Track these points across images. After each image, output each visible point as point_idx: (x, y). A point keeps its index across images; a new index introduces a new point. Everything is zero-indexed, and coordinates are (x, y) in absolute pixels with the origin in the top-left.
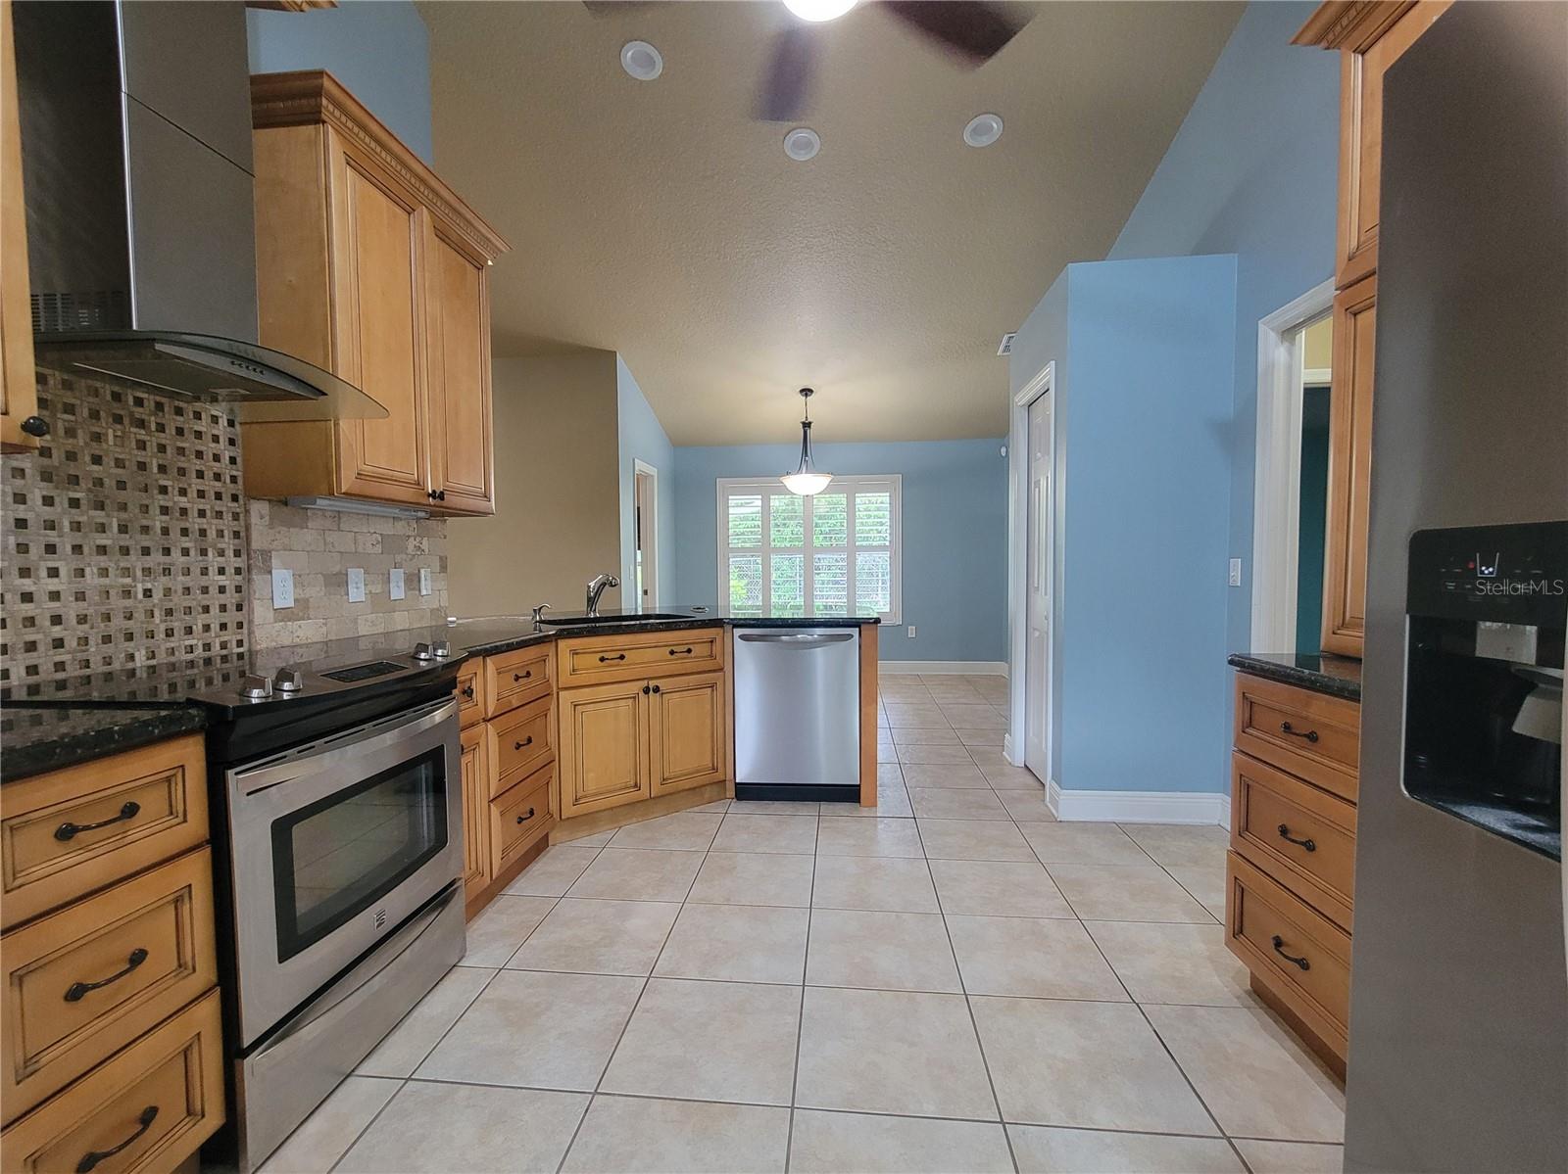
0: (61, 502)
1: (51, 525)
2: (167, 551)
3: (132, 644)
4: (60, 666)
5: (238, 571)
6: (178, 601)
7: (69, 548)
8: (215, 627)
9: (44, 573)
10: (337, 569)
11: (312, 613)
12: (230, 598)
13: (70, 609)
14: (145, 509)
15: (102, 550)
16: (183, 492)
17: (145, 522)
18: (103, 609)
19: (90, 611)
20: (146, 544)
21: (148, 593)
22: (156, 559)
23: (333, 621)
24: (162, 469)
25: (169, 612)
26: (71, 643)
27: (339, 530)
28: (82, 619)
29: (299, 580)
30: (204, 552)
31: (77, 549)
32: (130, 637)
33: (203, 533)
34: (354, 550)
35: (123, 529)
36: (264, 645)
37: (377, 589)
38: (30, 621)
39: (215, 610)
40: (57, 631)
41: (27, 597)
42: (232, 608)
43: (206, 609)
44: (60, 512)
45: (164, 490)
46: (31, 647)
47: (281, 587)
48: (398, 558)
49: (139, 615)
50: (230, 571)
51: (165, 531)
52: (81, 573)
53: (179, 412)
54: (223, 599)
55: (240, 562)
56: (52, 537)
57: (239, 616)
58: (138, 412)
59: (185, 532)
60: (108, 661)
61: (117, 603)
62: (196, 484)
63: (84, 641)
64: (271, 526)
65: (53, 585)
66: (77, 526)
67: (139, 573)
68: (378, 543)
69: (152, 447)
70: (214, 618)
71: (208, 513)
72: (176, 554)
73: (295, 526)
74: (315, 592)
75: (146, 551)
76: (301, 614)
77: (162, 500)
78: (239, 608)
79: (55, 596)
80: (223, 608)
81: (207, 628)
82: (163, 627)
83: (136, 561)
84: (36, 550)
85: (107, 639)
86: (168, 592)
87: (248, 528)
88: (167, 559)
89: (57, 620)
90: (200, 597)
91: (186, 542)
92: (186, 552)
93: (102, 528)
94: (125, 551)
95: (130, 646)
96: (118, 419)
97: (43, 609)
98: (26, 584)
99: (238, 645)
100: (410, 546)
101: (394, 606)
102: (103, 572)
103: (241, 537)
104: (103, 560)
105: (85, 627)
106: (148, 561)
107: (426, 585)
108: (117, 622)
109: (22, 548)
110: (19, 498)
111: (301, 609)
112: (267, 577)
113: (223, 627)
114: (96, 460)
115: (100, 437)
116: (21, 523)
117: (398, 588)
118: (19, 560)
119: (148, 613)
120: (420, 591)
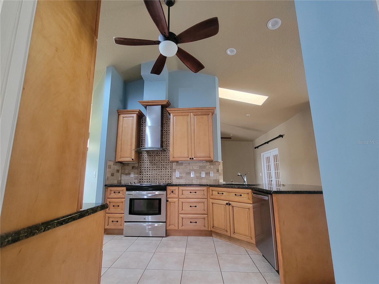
0: (151, 165)
1: (150, 167)
2: (161, 170)
5: (171, 172)
6: (162, 175)
8: (167, 179)
9: (149, 172)
10: (188, 172)
11: (183, 178)
12: (169, 175)
13: (151, 176)
14: (159, 165)
15: (154, 170)
16: (164, 163)
19: (153, 176)
21: (159, 174)
22: (160, 170)
23: (187, 180)
24: (161, 160)
25: (161, 177)
27: (189, 165)
28: (152, 177)
29: (180, 173)
30: (166, 170)
31: (152, 170)
32: (157, 179)
33: (166, 167)
35: (157, 167)
36: (174, 182)
37: (198, 175)
39: (167, 177)
40: (150, 178)
41: (147, 174)
42: (169, 177)
43: (166, 177)
44: (151, 166)
45: (162, 162)
46: (147, 179)
47: (177, 174)
48: (204, 170)
50: (169, 172)
51: (161, 167)
52: (152, 172)
53: (164, 153)
54: (168, 175)
55: (171, 171)
56: (150, 168)
57: (171, 178)
58: (159, 154)
59: (164, 167)
61: (156, 175)
62: (166, 161)
63: (152, 179)
64: (176, 165)
65: (150, 173)
68: (198, 167)
69: (161, 158)
70: (167, 178)
71: (167, 165)
72: (162, 170)
73: (180, 165)
74: (184, 175)
75: (159, 170)
77: (161, 164)
78: (171, 177)
79: (150, 174)
80: (168, 177)
81: (166, 179)
82: (160, 179)
83: (158, 171)
84: (148, 170)
85: (154, 179)
86: (161, 174)
87: (172, 166)
89: (150, 177)
90: (165, 175)
91: (164, 168)
92: (164, 170)
93: (155, 167)
94: (157, 170)
96: (157, 156)
97: (148, 176)
98: (147, 173)
99: (170, 182)
100: (207, 167)
101: (202, 178)
102: (154, 172)
103: (171, 168)
104: (154, 171)
105: (152, 178)
106: (159, 171)
107: (212, 175)
108: (155, 177)
109: (147, 170)
110: (148, 165)
111: (181, 178)
112: (175, 173)
113: (168, 179)
114: (155, 160)
115: (155, 158)
116: (148, 167)
117: (203, 175)
118: (147, 171)
119: (159, 177)
120: (210, 176)
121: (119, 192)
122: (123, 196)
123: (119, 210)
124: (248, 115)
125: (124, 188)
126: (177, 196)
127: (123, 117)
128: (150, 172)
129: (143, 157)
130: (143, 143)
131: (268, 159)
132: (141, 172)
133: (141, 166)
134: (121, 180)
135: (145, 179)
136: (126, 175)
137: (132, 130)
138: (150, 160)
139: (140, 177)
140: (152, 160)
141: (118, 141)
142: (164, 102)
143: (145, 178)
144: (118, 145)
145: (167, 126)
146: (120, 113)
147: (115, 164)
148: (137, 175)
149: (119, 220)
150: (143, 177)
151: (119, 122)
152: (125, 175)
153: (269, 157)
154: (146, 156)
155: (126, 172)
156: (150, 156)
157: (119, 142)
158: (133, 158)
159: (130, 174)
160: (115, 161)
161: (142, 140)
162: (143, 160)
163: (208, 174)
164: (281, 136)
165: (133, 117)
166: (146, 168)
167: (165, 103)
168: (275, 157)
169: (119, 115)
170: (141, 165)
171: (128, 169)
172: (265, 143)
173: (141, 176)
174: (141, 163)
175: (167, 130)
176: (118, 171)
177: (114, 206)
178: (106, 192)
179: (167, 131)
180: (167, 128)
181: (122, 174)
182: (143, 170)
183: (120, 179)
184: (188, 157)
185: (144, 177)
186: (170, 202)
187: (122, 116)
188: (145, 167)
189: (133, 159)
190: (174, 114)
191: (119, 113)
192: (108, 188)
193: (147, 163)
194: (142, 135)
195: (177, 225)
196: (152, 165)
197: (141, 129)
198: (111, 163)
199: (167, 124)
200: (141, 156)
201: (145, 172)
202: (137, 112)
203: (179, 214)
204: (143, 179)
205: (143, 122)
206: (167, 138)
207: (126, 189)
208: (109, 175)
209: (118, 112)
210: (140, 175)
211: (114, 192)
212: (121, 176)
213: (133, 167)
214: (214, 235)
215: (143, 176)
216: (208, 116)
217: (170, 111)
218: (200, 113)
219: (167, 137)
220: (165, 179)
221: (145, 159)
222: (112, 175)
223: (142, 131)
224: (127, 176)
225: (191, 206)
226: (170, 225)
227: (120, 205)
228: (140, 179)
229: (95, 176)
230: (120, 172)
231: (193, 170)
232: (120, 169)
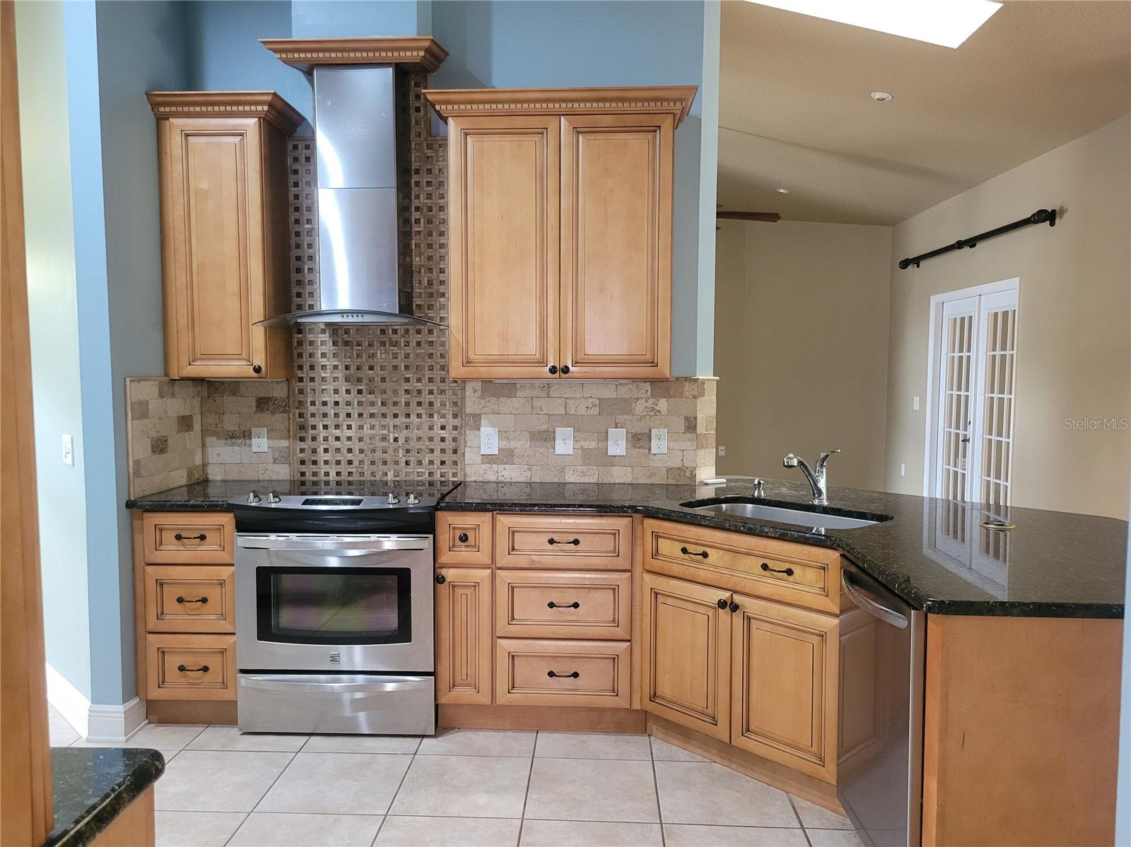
0: (354, 392)
1: (348, 404)
2: (408, 415)
3: (386, 467)
4: (350, 474)
5: (455, 428)
6: (414, 445)
7: (356, 415)
8: (437, 463)
9: (345, 427)
10: (544, 427)
11: (516, 461)
12: (449, 445)
13: (356, 446)
14: (395, 392)
15: (372, 415)
16: (419, 380)
17: (395, 400)
18: (371, 447)
19: (365, 448)
20: (395, 412)
21: (396, 439)
22: (402, 420)
23: (537, 468)
24: (407, 367)
25: (408, 451)
26: (356, 463)
27: (548, 396)
28: (361, 451)
29: (503, 435)
30: (431, 416)
31: (360, 415)
32: (385, 463)
33: (431, 404)
34: (564, 413)
35: (383, 404)
36: (473, 479)
37: (593, 445)
38: (338, 450)
39: (437, 452)
40: (350, 456)
41: (338, 439)
42: (449, 451)
43: (432, 451)
44: (354, 397)
45: (407, 380)
46: (338, 463)
47: (487, 439)
48: (621, 418)
49: (391, 451)
50: (449, 427)
51: (407, 404)
52: (361, 427)
53: (419, 332)
54: (443, 445)
55: (456, 422)
56: (349, 410)
57: (455, 457)
58: (394, 337)
59: (419, 404)
60: (373, 474)
61: (380, 445)
62: (428, 374)
63: (361, 462)
64: (482, 397)
65: (349, 433)
66: (360, 403)
67: (391, 428)
68: (595, 405)
69: (401, 356)
70: (437, 456)
71: (435, 392)
72: (413, 417)
73: (503, 396)
74: (521, 444)
75: (396, 416)
76: (505, 460)
77: (406, 386)
78: (455, 451)
79: (349, 439)
80: (443, 451)
81: (431, 462)
82: (404, 460)
83: (390, 421)
84: (342, 416)
85: (373, 463)
86: (407, 440)
87: (463, 398)
88: (407, 420)
89: (350, 451)
90: (428, 443)
91: (420, 410)
92: (419, 416)
93: (373, 404)
94: (384, 415)
95: (385, 468)
96: (383, 344)
97: (343, 444)
98: (337, 433)
99: (453, 476)
100: (640, 408)
101: (612, 461)
102: (372, 427)
103: (458, 405)
104: (373, 421)
105: (363, 455)
106: (397, 421)
107: (659, 444)
108: (379, 454)
109: (336, 415)
110: (336, 391)
111: (506, 456)
112: (477, 432)
113: (443, 463)
114: (371, 368)
115: (373, 356)
116: (337, 403)
117: (617, 445)
118: (335, 421)
119: (396, 450)
120: (650, 449)
121: (203, 538)
122: (224, 557)
123: (208, 619)
124: (878, 95)
125: (227, 519)
126: (483, 557)
127: (187, 135)
128: (349, 427)
129: (310, 349)
130: (308, 277)
131: (964, 327)
132: (302, 427)
133: (301, 398)
134: (205, 465)
135: (326, 462)
136: (229, 442)
137: (241, 208)
138: (347, 368)
139: (302, 451)
140: (359, 368)
141: (172, 271)
142: (411, 49)
143: (327, 457)
144: (172, 290)
145: (429, 183)
146: (167, 109)
147: (165, 389)
148: (285, 443)
149: (213, 662)
150: (314, 451)
151: (167, 162)
152: (222, 441)
153: (971, 318)
154: (329, 348)
155: (230, 423)
156: (346, 343)
157: (178, 278)
158: (260, 360)
159: (247, 435)
160: (166, 375)
161: (298, 259)
162: (312, 367)
163: (640, 440)
164: (1048, 216)
165: (241, 135)
166: (331, 404)
167: (415, 53)
168: (1002, 321)
169: (160, 119)
170: (301, 392)
171: (236, 410)
172: (960, 245)
173: (303, 445)
174: (301, 380)
175: (430, 209)
176: (185, 423)
177: (180, 600)
178: (138, 537)
179: (434, 213)
180: (429, 196)
181: (210, 435)
182: (313, 415)
183: (198, 461)
184: (543, 362)
185: (321, 450)
186: (454, 586)
187: (177, 124)
188: (325, 403)
189: (257, 370)
190: (468, 123)
191: (162, 109)
192: (146, 515)
193: (335, 379)
194: (298, 234)
195: (485, 685)
196: (360, 392)
197: (291, 197)
198: (147, 391)
199: (429, 171)
200: (300, 343)
201: (325, 427)
202: (260, 108)
203: (494, 637)
204: (315, 463)
205: (296, 160)
206: (429, 253)
207: (233, 522)
208: (140, 450)
209: (154, 105)
210: (302, 439)
211: (178, 537)
212: (203, 446)
213: (263, 403)
214: (654, 726)
215: (313, 445)
216: (650, 136)
217: (447, 102)
218: (607, 120)
219: (430, 246)
220: (425, 462)
221: (324, 361)
222: (160, 446)
223: (297, 209)
224: (233, 444)
225: (551, 605)
226: (454, 686)
227: (214, 594)
228: (303, 462)
229: (70, 456)
230: (197, 426)
231: (568, 419)
232: (197, 410)
